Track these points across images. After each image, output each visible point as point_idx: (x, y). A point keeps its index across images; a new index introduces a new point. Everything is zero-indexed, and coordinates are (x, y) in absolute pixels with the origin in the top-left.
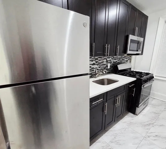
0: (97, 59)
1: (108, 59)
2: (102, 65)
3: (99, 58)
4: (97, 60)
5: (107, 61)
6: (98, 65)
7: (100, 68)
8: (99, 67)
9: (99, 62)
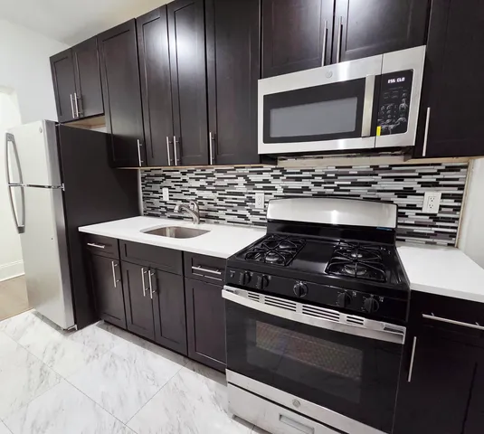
0: (211, 175)
1: (253, 178)
2: (229, 194)
3: (218, 171)
4: (210, 179)
5: (250, 183)
6: (214, 191)
7: (223, 203)
8: (221, 199)
9: (218, 183)
